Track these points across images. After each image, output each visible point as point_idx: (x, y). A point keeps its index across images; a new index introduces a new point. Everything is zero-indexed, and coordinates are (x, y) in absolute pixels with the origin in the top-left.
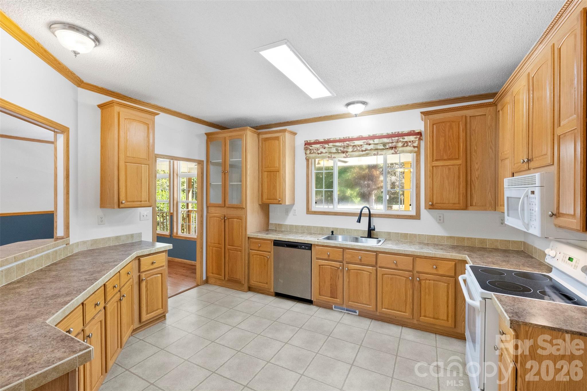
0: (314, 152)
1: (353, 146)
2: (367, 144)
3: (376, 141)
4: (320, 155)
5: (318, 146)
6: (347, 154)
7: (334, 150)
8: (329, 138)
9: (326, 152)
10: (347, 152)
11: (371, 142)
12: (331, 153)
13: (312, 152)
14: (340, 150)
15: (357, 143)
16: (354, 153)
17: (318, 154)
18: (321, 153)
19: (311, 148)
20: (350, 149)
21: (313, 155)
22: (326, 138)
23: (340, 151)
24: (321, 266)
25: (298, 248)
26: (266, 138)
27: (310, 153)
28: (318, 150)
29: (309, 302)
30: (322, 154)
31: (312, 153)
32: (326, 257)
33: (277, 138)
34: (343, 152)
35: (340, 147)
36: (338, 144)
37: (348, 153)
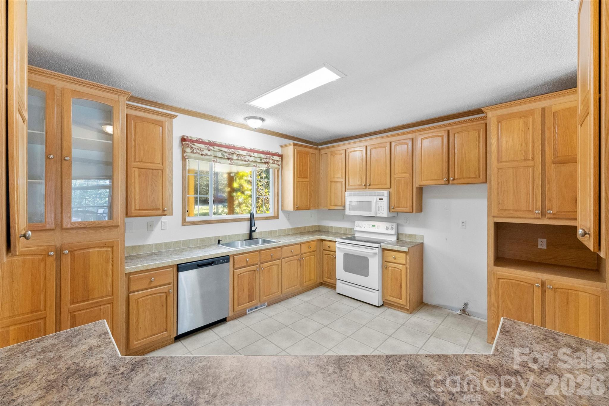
0: (196, 153)
1: (238, 155)
2: (249, 156)
3: (256, 155)
4: (204, 156)
5: (202, 146)
6: (232, 161)
7: (219, 154)
8: (214, 140)
9: (211, 155)
10: (232, 159)
11: (252, 154)
12: (216, 157)
13: (195, 151)
14: (226, 156)
15: (242, 152)
16: (238, 162)
17: (202, 155)
18: (206, 155)
19: (193, 146)
20: (235, 157)
21: (196, 155)
22: (212, 139)
23: (225, 157)
24: (240, 275)
25: (215, 264)
27: (192, 152)
28: (201, 150)
29: (224, 321)
30: (206, 157)
31: (195, 153)
32: (245, 264)
33: (160, 124)
34: (229, 159)
35: (226, 152)
36: (223, 149)
37: (233, 161)
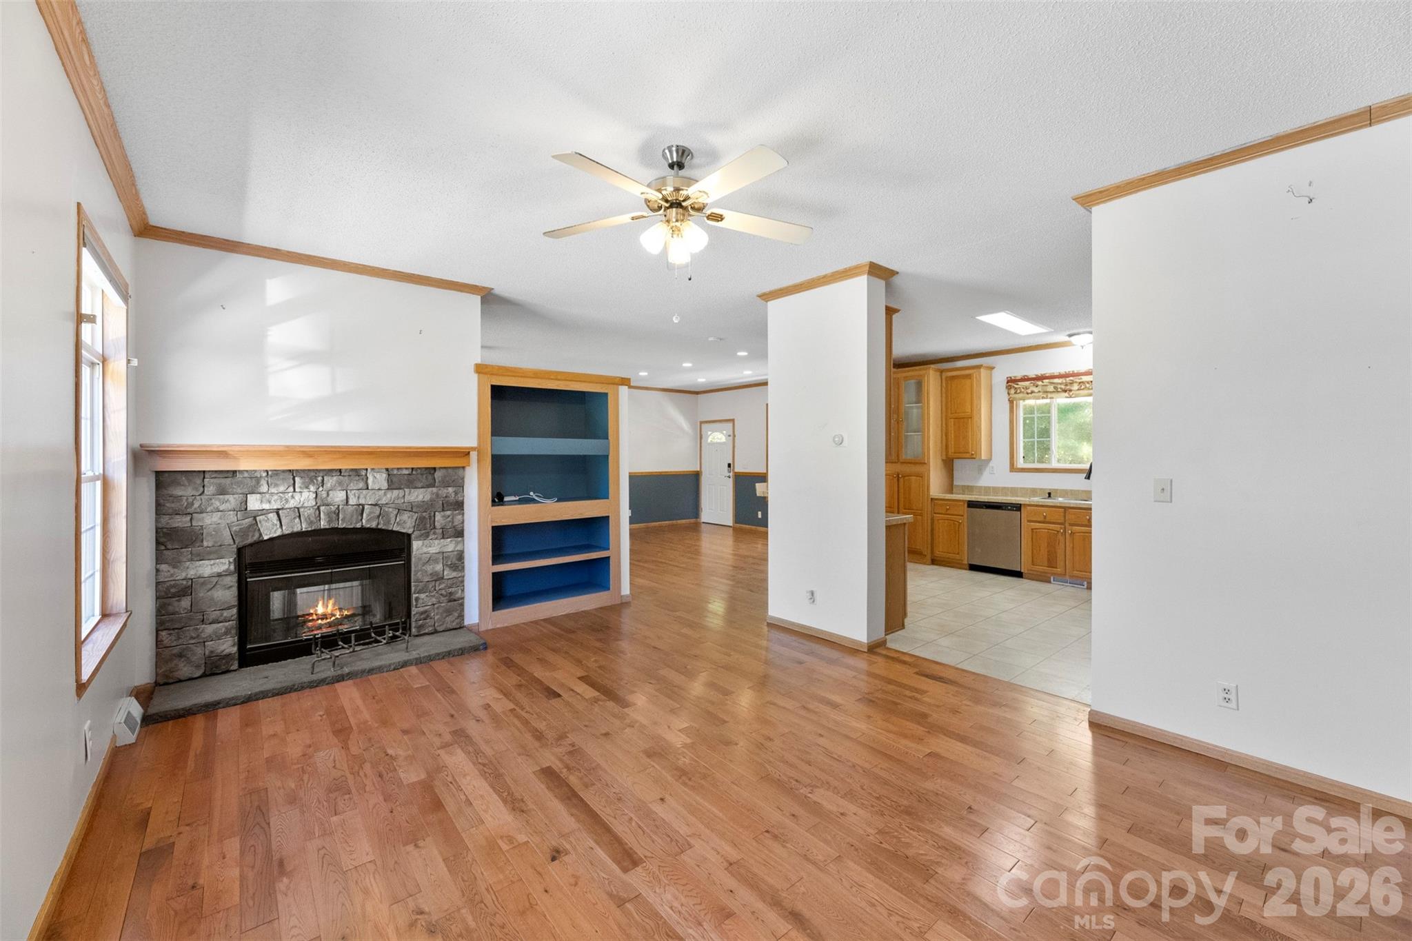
0: (1021, 392)
1: (1080, 383)
4: (1030, 395)
5: (1027, 383)
6: (1071, 394)
7: (1051, 388)
8: (1043, 373)
9: (1039, 392)
10: (1070, 391)
12: (1047, 392)
13: (1018, 391)
14: (1061, 388)
15: (1085, 378)
16: (1081, 392)
17: (1028, 393)
18: (1032, 392)
19: (1016, 386)
20: (1075, 387)
21: (1021, 395)
22: (1040, 372)
23: (1059, 390)
24: (1034, 530)
25: (1003, 509)
26: (953, 376)
27: (1015, 393)
28: (1027, 388)
29: (1018, 574)
30: (1033, 394)
32: (1041, 519)
33: (969, 376)
34: (1065, 391)
35: (1061, 384)
36: (1056, 381)
37: (1073, 392)
